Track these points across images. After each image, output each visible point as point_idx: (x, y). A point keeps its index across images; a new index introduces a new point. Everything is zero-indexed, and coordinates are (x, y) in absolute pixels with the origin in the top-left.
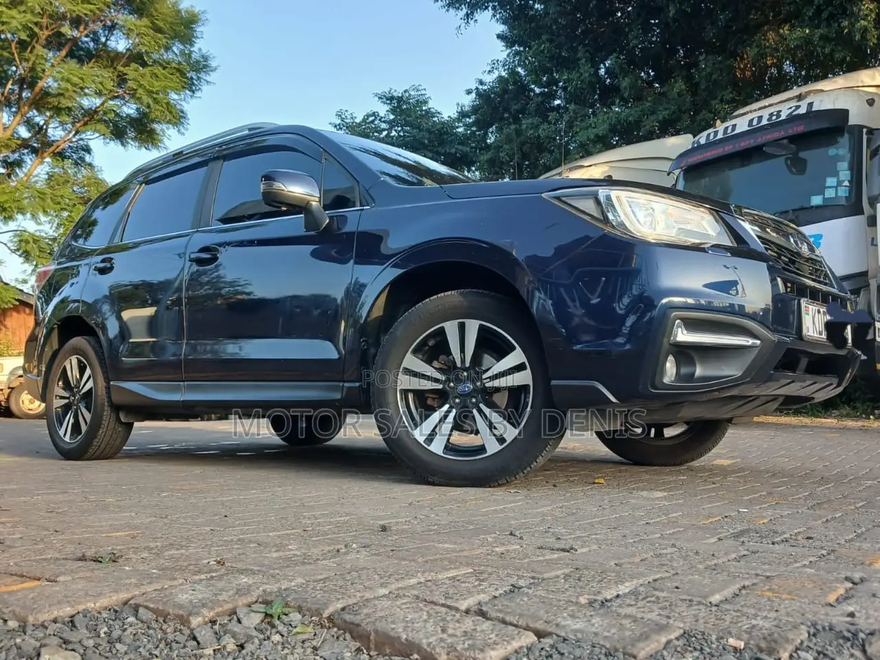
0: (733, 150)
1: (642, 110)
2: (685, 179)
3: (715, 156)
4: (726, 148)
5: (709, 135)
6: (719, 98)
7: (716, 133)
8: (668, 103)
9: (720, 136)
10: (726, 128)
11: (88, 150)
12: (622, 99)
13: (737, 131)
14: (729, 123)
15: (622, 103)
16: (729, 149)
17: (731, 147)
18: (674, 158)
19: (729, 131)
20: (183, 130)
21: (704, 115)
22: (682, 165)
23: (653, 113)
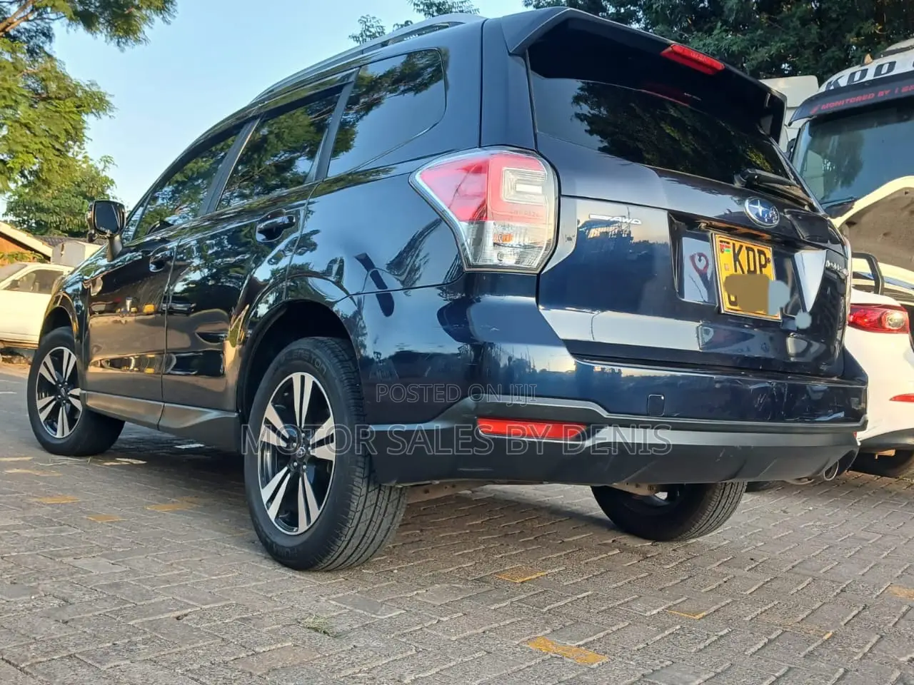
0: (891, 97)
1: (751, 40)
2: (812, 133)
3: (862, 104)
4: (881, 94)
5: (853, 75)
6: (855, 30)
7: (864, 73)
8: (787, 34)
9: (870, 76)
10: (880, 67)
11: (48, 35)
12: (725, 22)
13: (895, 72)
14: (885, 60)
15: (724, 27)
16: (883, 94)
17: (887, 92)
18: (799, 105)
19: (885, 70)
20: (168, 18)
21: (833, 52)
22: (812, 113)
23: (764, 44)
